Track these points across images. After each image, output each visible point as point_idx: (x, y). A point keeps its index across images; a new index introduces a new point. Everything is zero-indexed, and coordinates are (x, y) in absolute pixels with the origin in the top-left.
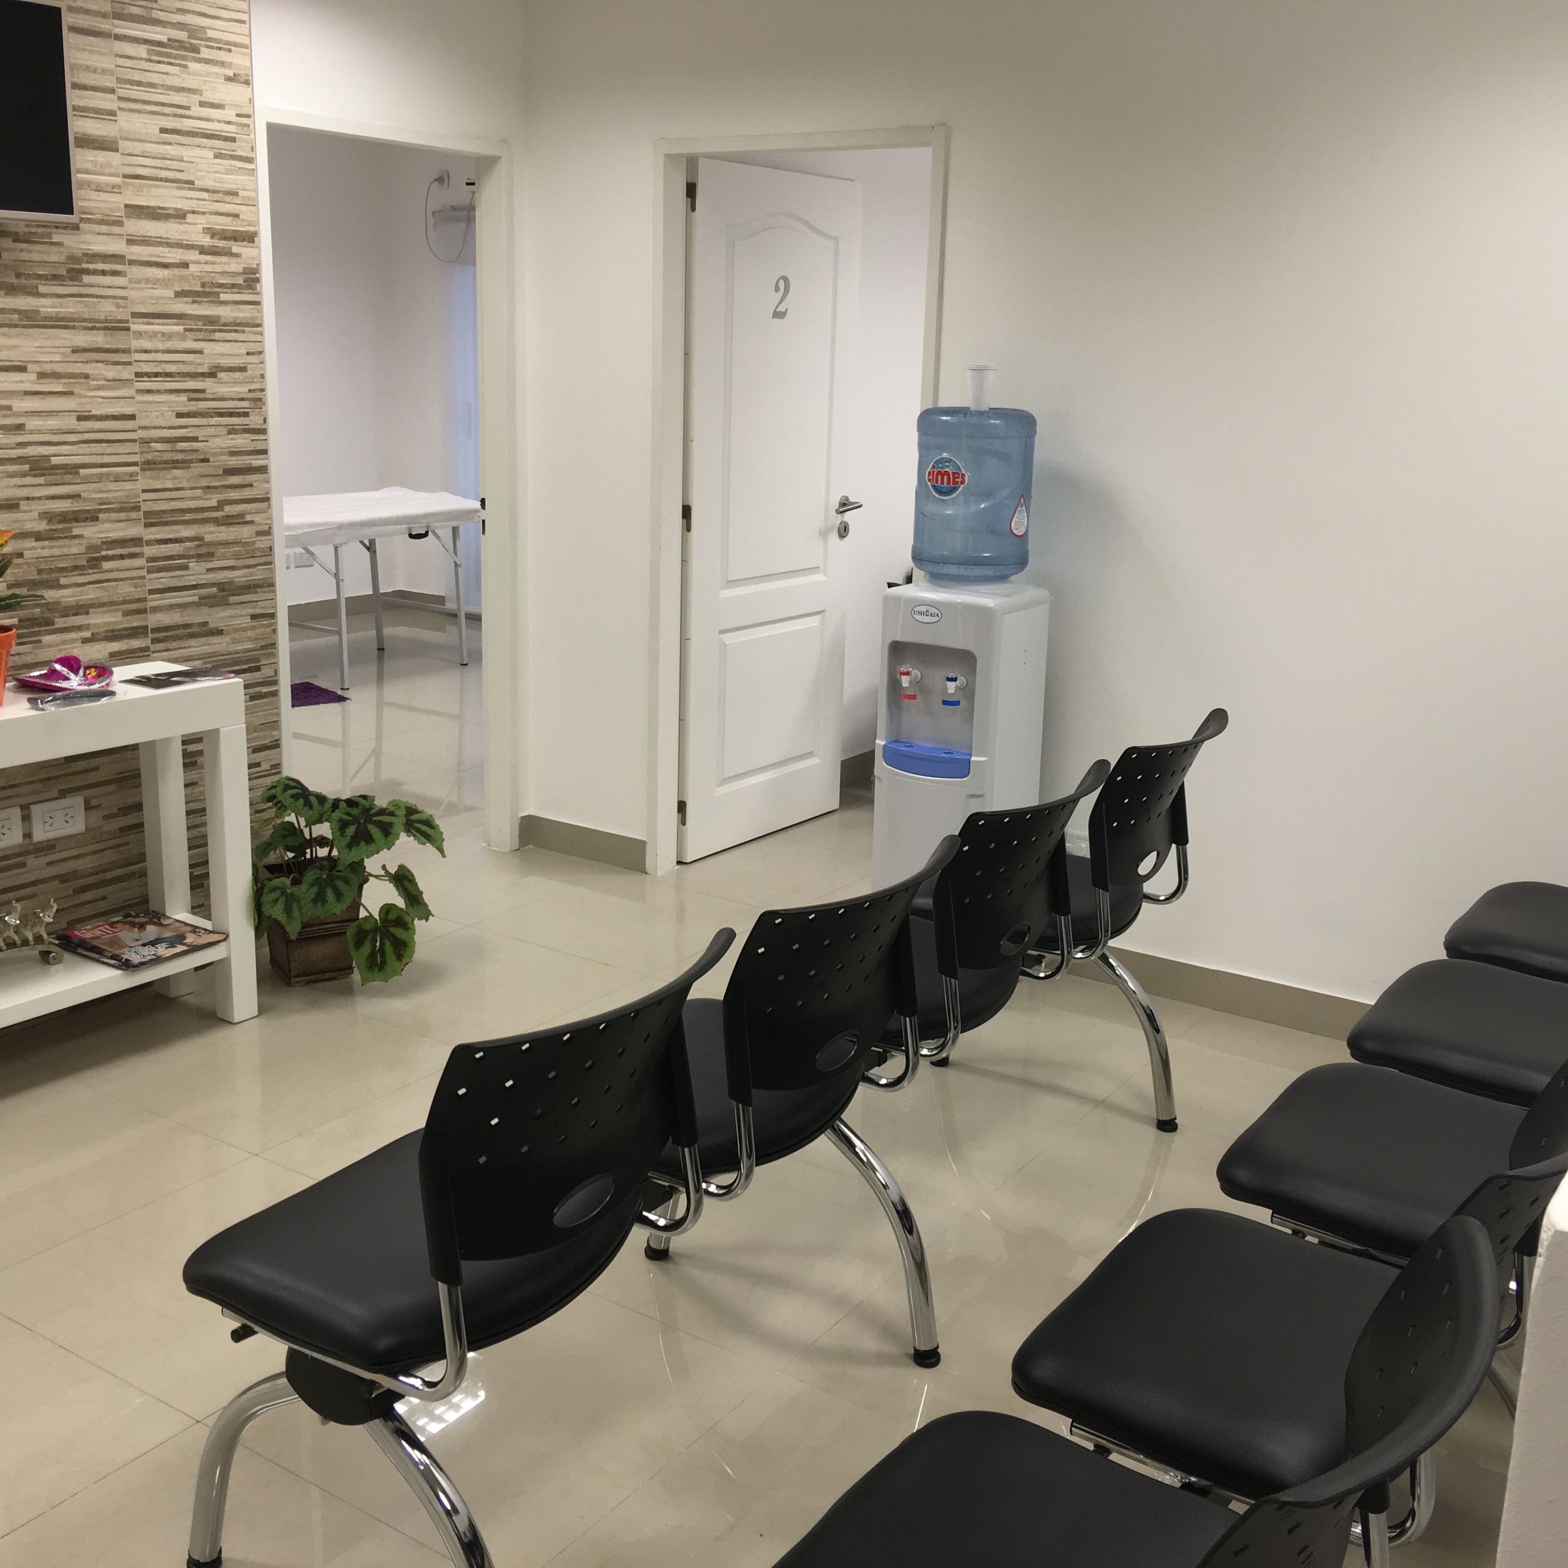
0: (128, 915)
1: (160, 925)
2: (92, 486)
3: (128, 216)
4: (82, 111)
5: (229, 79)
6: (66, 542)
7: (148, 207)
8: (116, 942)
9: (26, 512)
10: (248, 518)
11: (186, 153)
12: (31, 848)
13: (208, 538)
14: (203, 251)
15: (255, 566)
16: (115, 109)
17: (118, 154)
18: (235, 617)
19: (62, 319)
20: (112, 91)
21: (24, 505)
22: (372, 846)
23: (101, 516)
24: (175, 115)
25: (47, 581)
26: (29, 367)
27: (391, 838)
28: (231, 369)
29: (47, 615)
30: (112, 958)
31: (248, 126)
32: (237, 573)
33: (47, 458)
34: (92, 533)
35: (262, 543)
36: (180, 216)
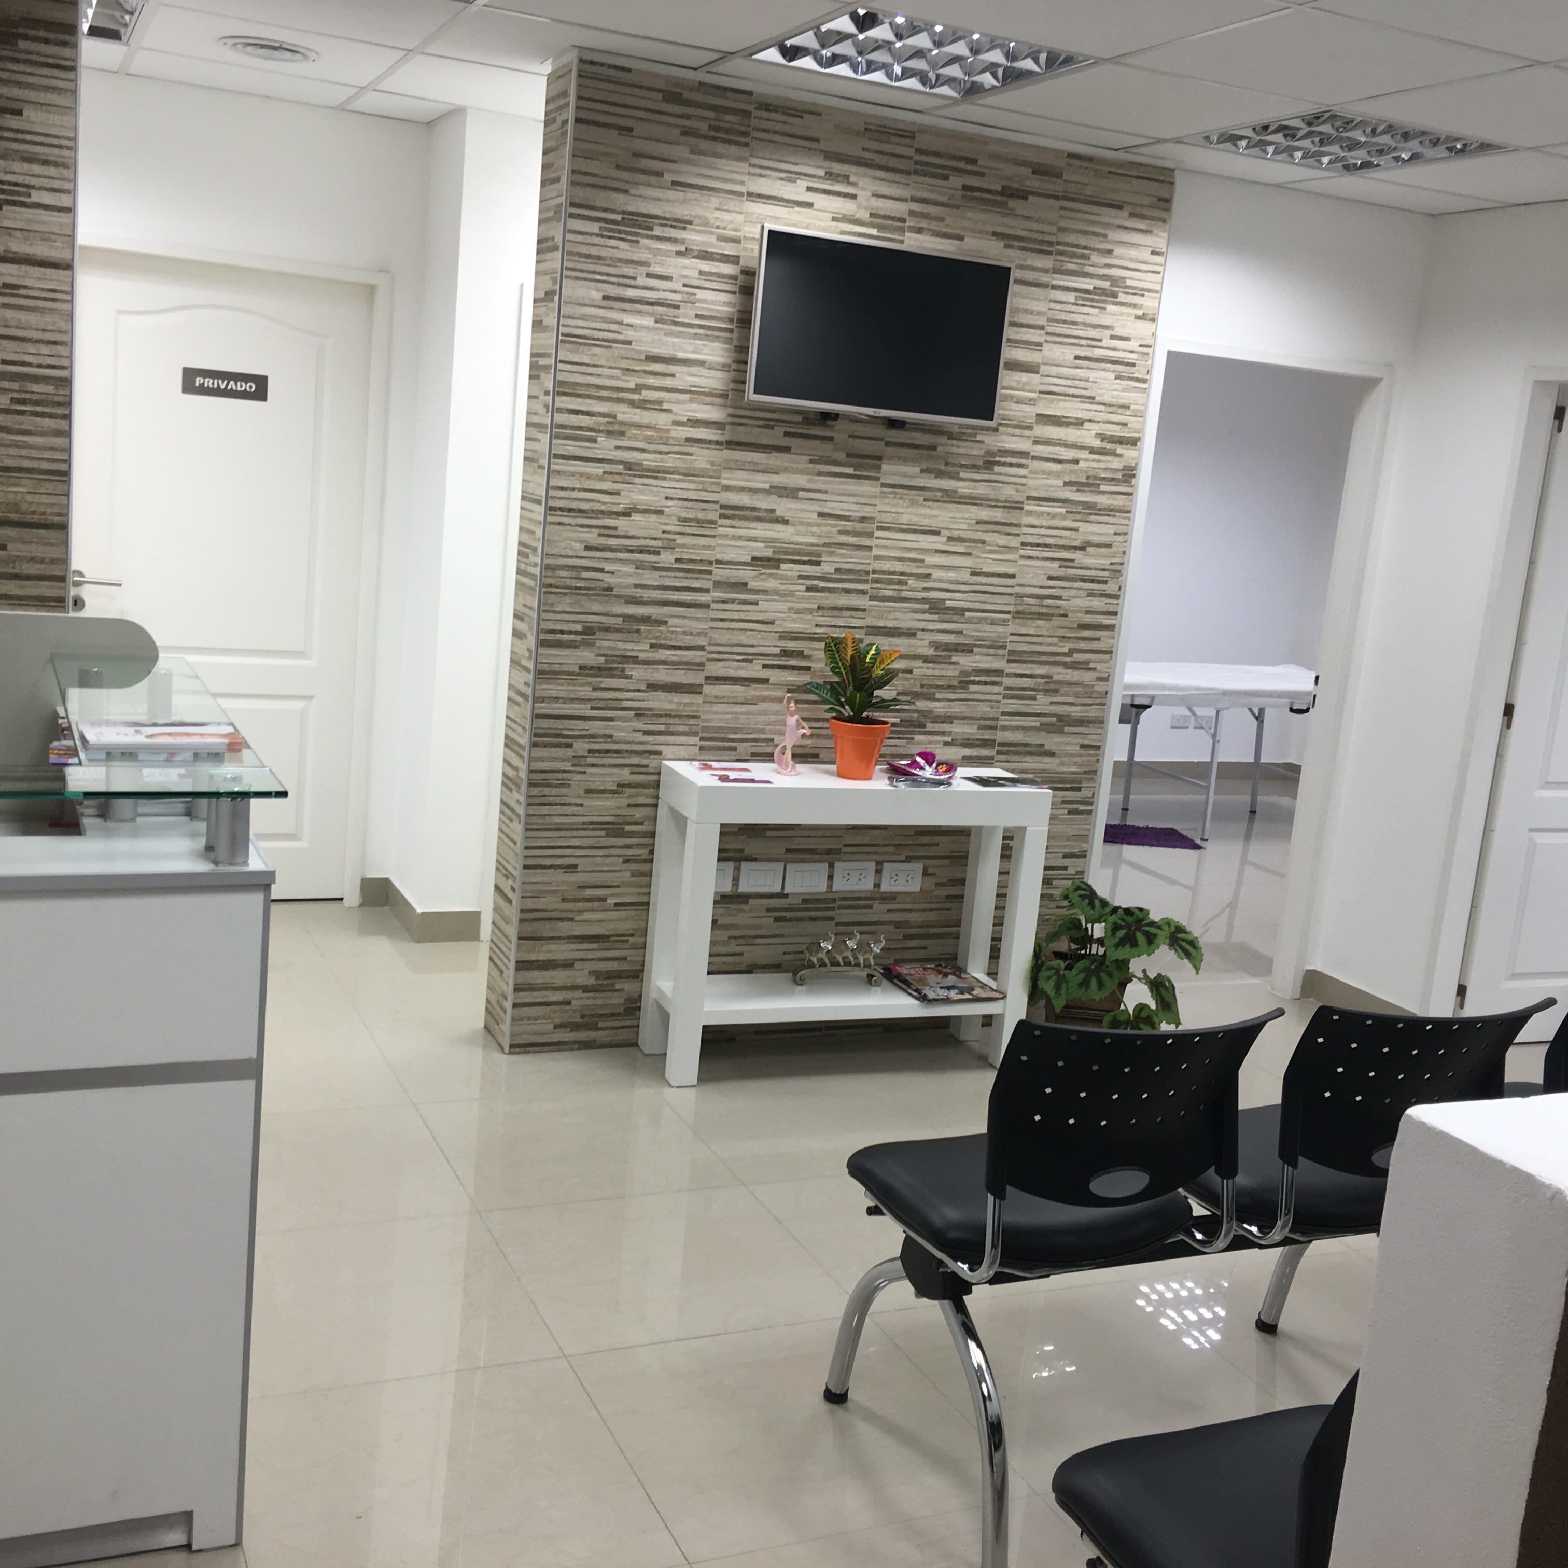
0: (940, 965)
1: (959, 977)
2: (973, 626)
3: (1038, 422)
4: (1014, 342)
5: (1138, 317)
6: (945, 666)
7: (1055, 416)
8: (923, 982)
9: (921, 640)
10: (1092, 665)
11: (1092, 375)
12: (877, 895)
13: (1056, 677)
14: (1092, 451)
15: (1091, 705)
16: (1042, 341)
17: (1038, 376)
18: (1067, 744)
19: (973, 498)
20: (1042, 328)
21: (920, 635)
22: (1136, 949)
23: (975, 650)
24: (1089, 346)
25: (926, 694)
26: (943, 531)
27: (1153, 946)
28: (1098, 545)
29: (922, 719)
30: (916, 991)
31: (1147, 354)
32: (1074, 708)
33: (943, 601)
34: (966, 662)
35: (1100, 687)
36: (1079, 423)
